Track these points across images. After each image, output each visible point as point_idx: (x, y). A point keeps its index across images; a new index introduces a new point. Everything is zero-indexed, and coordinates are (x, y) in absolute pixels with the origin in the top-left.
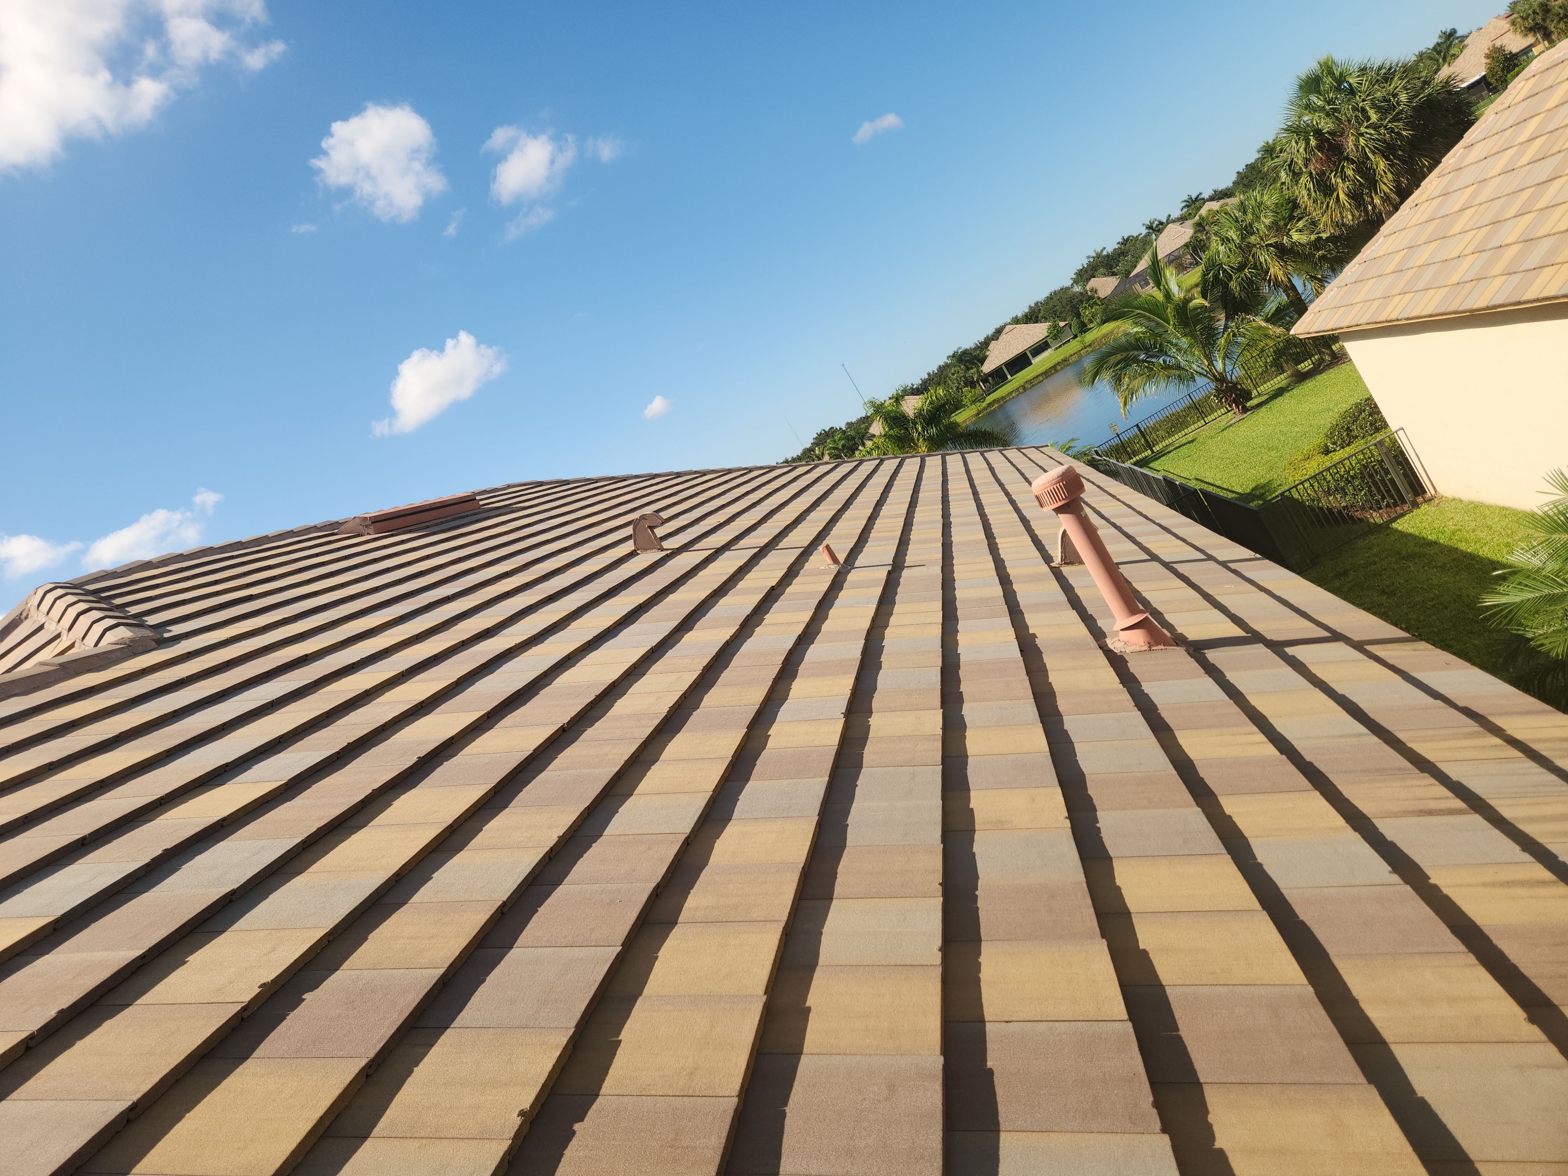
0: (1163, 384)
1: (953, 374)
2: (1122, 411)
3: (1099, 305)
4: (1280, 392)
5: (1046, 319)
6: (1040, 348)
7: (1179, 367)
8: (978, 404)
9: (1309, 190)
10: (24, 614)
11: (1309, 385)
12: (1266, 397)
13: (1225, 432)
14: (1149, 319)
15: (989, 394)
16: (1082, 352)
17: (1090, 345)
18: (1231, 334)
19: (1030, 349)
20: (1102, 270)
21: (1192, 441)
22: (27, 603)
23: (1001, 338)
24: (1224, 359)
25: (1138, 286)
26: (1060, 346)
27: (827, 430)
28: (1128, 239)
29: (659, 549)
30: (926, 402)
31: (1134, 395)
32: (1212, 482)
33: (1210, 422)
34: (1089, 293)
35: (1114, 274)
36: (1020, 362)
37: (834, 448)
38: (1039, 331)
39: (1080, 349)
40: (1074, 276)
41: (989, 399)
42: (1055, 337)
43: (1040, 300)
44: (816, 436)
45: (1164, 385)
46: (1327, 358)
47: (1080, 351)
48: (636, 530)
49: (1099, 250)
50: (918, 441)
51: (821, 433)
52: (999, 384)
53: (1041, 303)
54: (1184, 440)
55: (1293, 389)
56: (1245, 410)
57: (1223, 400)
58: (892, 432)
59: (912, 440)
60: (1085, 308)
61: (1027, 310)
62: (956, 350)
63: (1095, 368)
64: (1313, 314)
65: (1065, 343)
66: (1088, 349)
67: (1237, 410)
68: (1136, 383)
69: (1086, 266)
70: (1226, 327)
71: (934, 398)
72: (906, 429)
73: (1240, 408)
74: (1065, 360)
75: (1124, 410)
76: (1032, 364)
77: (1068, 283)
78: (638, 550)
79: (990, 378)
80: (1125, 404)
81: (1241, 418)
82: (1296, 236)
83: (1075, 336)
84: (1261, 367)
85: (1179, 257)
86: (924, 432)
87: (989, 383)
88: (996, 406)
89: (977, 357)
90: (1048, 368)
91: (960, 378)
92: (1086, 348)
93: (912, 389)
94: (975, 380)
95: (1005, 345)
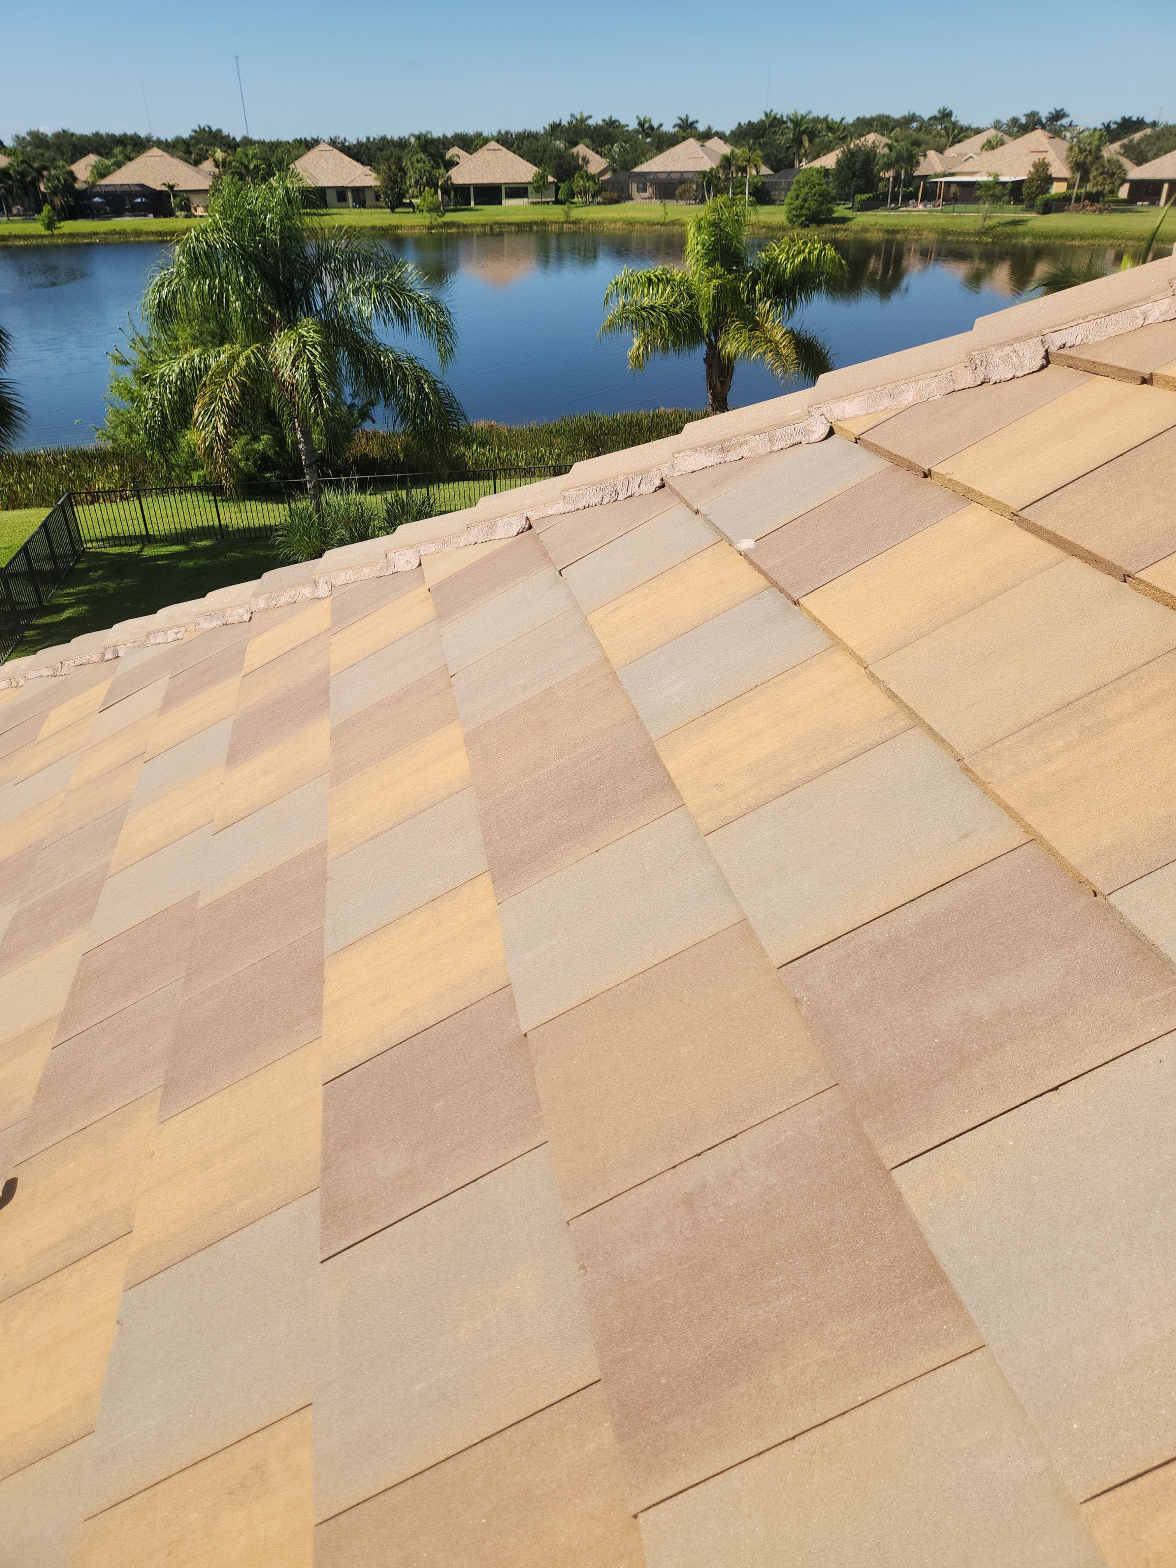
1: (418, 161)
3: (590, 181)
5: (529, 159)
6: (517, 191)
8: (434, 215)
15: (448, 211)
16: (565, 226)
17: (574, 223)
19: (506, 186)
20: (587, 140)
23: (480, 150)
25: (634, 187)
26: (538, 203)
27: (214, 129)
28: (614, 122)
34: (580, 160)
35: (601, 153)
36: (490, 194)
37: (242, 163)
38: (524, 170)
39: (563, 220)
40: (548, 127)
41: (449, 217)
42: (538, 190)
44: (197, 129)
47: (563, 223)
49: (585, 115)
51: (204, 130)
52: (462, 205)
61: (504, 133)
65: (543, 203)
66: (572, 226)
69: (565, 124)
74: (544, 224)
76: (500, 203)
77: (542, 131)
79: (452, 193)
83: (557, 202)
87: (450, 196)
88: (454, 230)
89: (442, 156)
90: (523, 221)
91: (425, 172)
92: (570, 223)
93: (343, 144)
94: (440, 184)
95: (483, 164)
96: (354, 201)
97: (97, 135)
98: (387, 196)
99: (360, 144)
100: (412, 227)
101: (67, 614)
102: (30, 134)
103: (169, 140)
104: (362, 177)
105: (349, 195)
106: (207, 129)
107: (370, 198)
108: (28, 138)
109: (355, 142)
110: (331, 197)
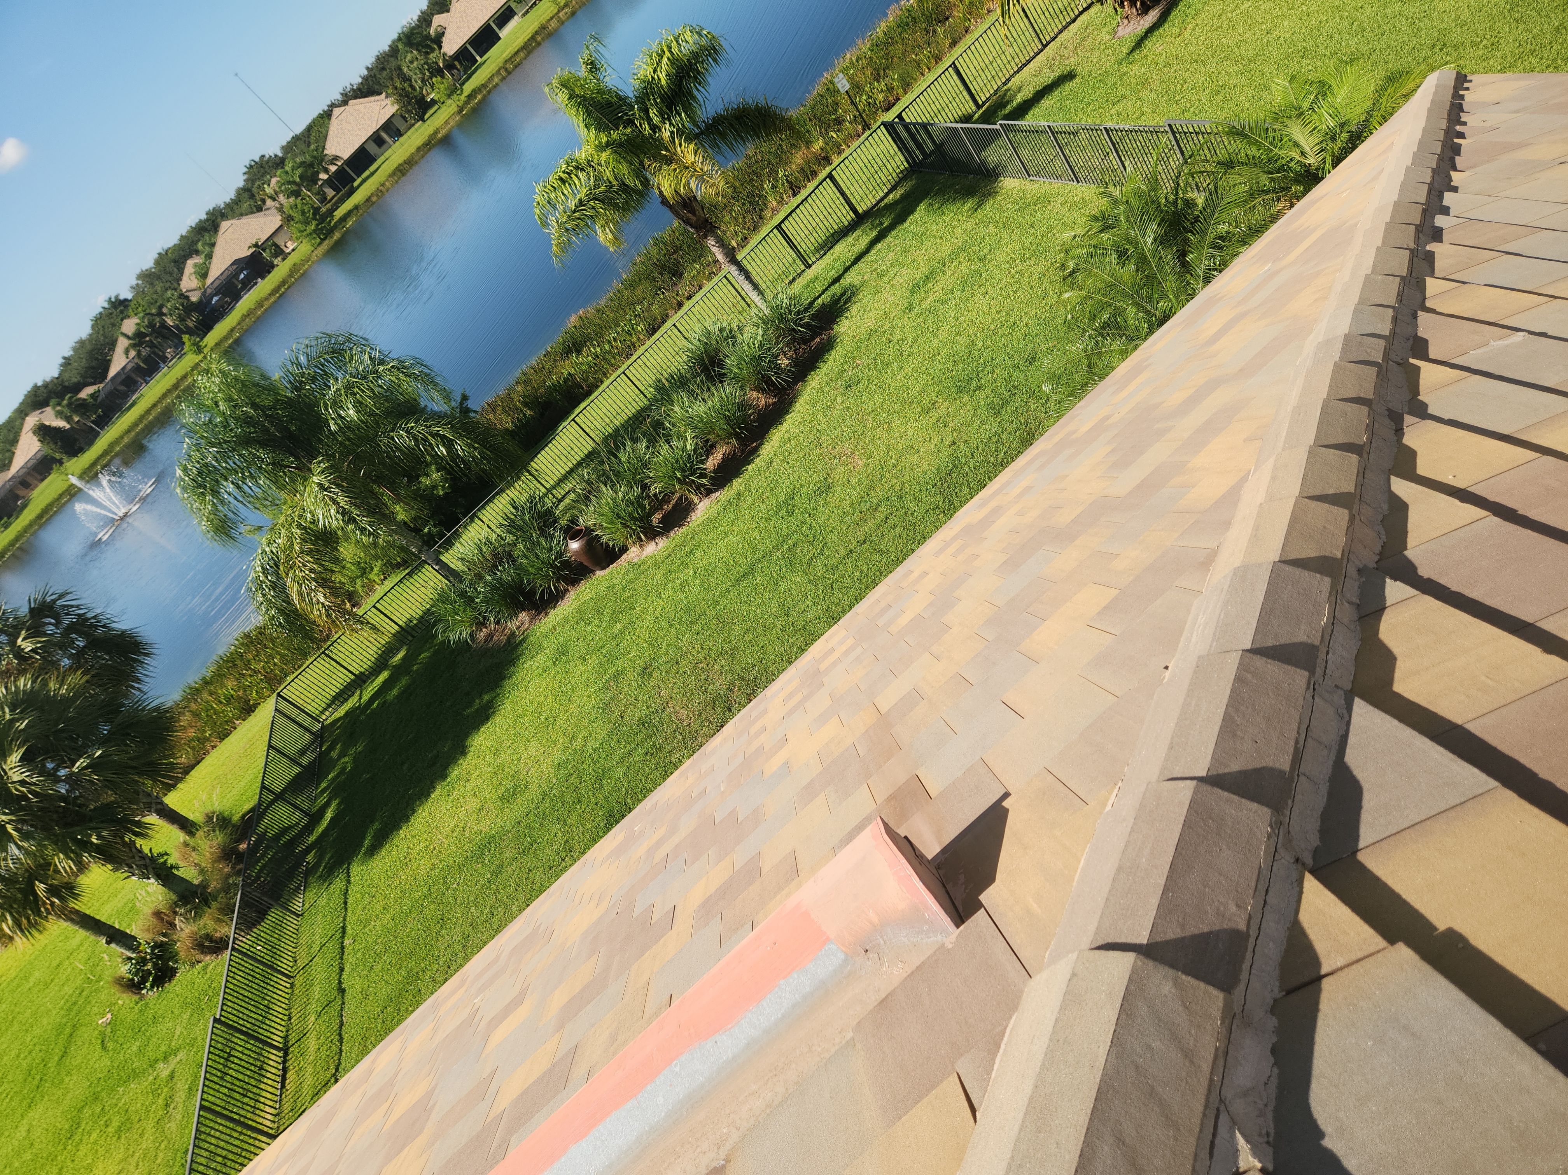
1: (411, 62)
6: (504, 16)
8: (455, 97)
15: (463, 84)
16: (561, 15)
17: (566, 5)
19: (493, 19)
23: (452, 8)
26: (527, 12)
27: (257, 159)
36: (486, 37)
37: (289, 183)
39: (556, 10)
41: (468, 88)
44: (246, 170)
47: (557, 14)
51: (251, 166)
52: (471, 68)
65: (531, 7)
66: (566, 10)
74: (543, 27)
76: (499, 38)
79: (456, 63)
87: (456, 68)
88: (479, 97)
89: (428, 37)
90: (526, 40)
91: (423, 66)
92: (563, 9)
93: (353, 90)
94: (441, 65)
95: (462, 17)
96: (391, 136)
97: (182, 238)
98: (409, 112)
99: (365, 79)
100: (446, 122)
101: (329, 814)
102: (139, 277)
103: (233, 198)
104: (382, 111)
105: (384, 135)
106: (253, 163)
107: (400, 125)
108: (140, 282)
109: (360, 80)
110: (372, 149)
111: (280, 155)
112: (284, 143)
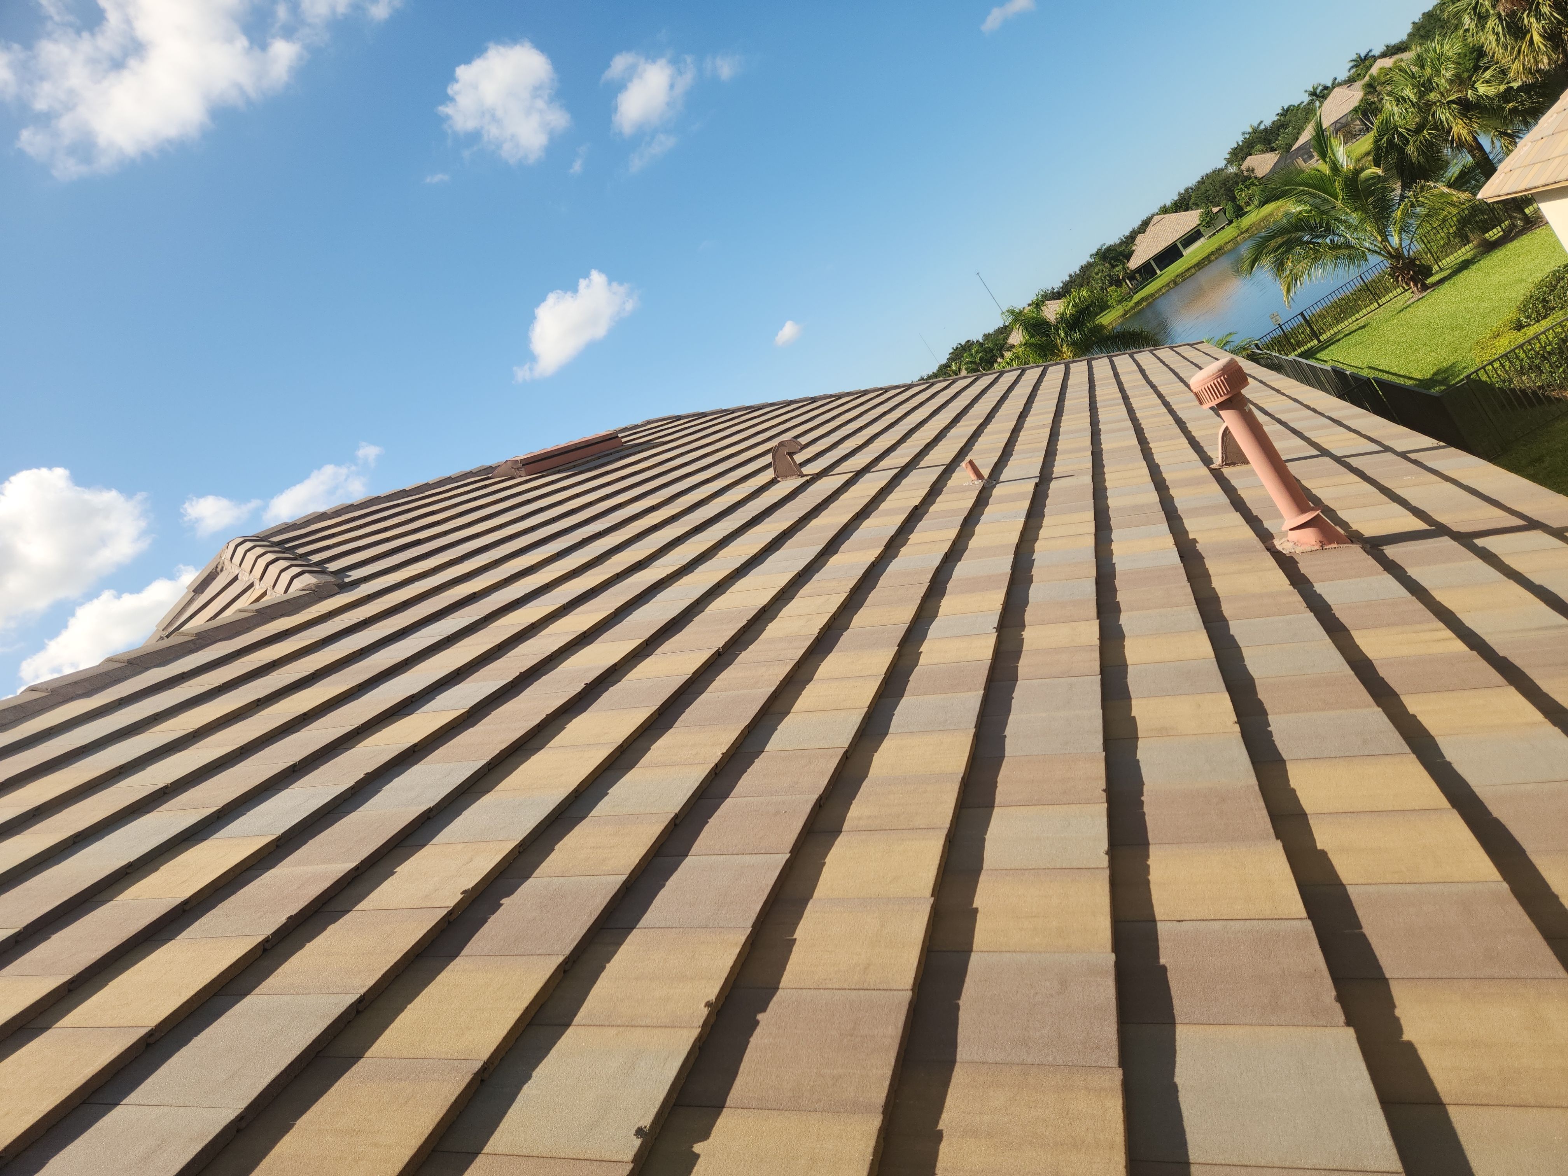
0: (1330, 267)
1: (1097, 274)
2: (1285, 299)
3: (1256, 185)
4: (1465, 265)
5: (1198, 205)
6: (1192, 237)
7: (1348, 246)
8: (1125, 303)
9: (1497, 34)
10: (220, 567)
11: (1499, 255)
12: (1449, 271)
13: (1402, 314)
14: (1314, 196)
15: (1137, 292)
16: (1238, 238)
17: (1247, 231)
18: (1409, 204)
19: (1180, 240)
20: (1259, 147)
21: (1364, 327)
22: (221, 557)
23: (1148, 230)
24: (1400, 233)
25: (1300, 161)
26: (1214, 234)
27: (963, 343)
28: (1288, 109)
29: (799, 475)
30: (1068, 305)
31: (1298, 280)
32: (1387, 369)
33: (1384, 304)
34: (1245, 173)
35: (1273, 150)
36: (1170, 255)
37: (971, 362)
38: (1191, 219)
39: (1236, 235)
40: (1228, 156)
41: (1137, 297)
42: (1209, 225)
43: (1190, 185)
44: (952, 351)
45: (1332, 267)
46: (1519, 223)
47: (1236, 238)
48: (776, 457)
49: (1255, 124)
50: (1062, 347)
51: (957, 348)
52: (1147, 280)
53: (1192, 189)
54: (1355, 326)
55: (1480, 260)
56: (1425, 288)
57: (1400, 279)
58: (1033, 340)
59: (1056, 346)
60: (1241, 190)
61: (1176, 198)
62: (1099, 247)
63: (1253, 255)
64: (1503, 174)
65: (1219, 230)
66: (1245, 235)
67: (1416, 289)
68: (1300, 267)
69: (1241, 143)
70: (1402, 197)
71: (1077, 300)
72: (1048, 336)
73: (1419, 286)
74: (1220, 249)
75: (1288, 298)
76: (1183, 256)
77: (1221, 164)
78: (778, 477)
79: (1137, 275)
80: (1288, 291)
81: (1420, 297)
82: (1482, 89)
83: (1231, 222)
84: (1443, 238)
85: (1347, 125)
86: (1067, 337)
87: (1137, 280)
88: (1145, 304)
89: (1122, 254)
90: (1201, 259)
91: (1105, 277)
92: (1243, 234)
93: (1052, 293)
94: (1121, 278)
95: (1153, 238)
103: (936, 369)
106: (960, 346)
111: (981, 341)
112: (987, 333)
